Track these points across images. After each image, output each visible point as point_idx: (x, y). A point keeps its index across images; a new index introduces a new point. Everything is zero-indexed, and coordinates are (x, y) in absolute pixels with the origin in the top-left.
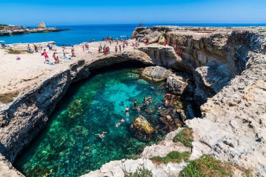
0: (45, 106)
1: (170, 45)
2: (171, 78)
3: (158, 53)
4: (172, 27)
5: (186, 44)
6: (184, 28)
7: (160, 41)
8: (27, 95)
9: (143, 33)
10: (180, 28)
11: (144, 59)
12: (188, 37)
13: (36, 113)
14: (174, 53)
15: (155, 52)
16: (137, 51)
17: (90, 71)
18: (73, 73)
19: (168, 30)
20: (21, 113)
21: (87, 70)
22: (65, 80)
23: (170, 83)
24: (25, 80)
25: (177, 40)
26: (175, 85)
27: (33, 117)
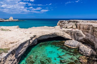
0: (18, 57)
1: (79, 29)
2: (82, 47)
3: (73, 33)
4: (80, 20)
5: (88, 29)
6: (86, 21)
7: (73, 27)
8: (13, 50)
9: (63, 23)
10: (84, 21)
11: (65, 36)
12: (89, 25)
13: (14, 60)
14: (82, 33)
15: (71, 33)
16: (62, 32)
17: (38, 41)
18: (31, 41)
19: (77, 22)
20: (9, 59)
21: (36, 40)
22: (28, 44)
23: (82, 49)
24: (11, 43)
25: (83, 27)
26: (85, 50)
27: (13, 62)
